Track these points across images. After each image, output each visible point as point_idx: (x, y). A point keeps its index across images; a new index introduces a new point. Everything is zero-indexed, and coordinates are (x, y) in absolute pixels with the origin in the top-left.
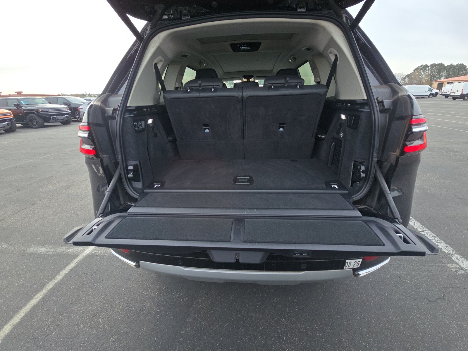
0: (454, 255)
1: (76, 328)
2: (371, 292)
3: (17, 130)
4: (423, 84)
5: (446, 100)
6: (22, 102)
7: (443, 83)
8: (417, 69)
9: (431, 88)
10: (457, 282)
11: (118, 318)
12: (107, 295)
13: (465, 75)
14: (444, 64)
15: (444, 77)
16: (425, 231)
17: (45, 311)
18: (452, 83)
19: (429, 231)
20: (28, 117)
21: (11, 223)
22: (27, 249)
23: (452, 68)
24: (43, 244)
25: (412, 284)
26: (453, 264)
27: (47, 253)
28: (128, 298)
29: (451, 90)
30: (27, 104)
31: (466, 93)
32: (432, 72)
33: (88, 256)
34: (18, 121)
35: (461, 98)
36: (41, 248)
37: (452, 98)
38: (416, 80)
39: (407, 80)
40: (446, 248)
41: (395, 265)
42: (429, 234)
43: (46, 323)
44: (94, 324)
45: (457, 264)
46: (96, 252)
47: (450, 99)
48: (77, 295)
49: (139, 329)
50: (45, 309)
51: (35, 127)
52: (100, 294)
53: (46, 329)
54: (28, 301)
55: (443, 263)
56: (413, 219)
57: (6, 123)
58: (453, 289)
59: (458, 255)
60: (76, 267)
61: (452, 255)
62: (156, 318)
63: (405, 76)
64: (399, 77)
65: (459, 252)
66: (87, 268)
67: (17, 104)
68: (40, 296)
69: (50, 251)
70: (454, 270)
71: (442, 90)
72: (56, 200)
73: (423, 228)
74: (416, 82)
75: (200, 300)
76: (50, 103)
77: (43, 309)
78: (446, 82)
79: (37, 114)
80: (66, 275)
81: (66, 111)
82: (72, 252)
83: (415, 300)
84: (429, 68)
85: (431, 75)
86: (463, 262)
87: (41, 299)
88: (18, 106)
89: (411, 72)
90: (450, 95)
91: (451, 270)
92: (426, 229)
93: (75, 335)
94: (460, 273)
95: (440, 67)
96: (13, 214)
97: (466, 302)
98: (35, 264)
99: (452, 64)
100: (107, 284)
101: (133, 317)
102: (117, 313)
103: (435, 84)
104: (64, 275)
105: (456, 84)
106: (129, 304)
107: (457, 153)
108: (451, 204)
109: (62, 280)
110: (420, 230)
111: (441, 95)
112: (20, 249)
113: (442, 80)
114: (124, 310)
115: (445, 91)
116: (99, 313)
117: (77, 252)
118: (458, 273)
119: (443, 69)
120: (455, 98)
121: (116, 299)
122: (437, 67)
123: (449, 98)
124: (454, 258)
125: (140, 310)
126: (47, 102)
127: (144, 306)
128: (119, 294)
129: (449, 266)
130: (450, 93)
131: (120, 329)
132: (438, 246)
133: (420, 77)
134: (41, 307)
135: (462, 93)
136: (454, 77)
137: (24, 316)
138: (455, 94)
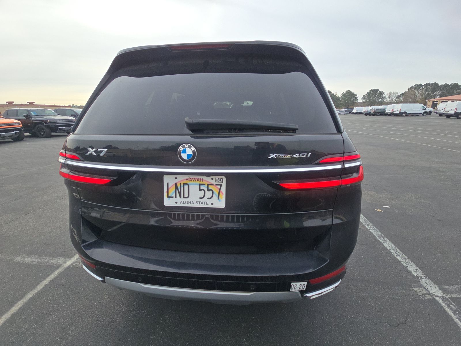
0: (423, 279)
1: (48, 338)
2: (334, 314)
3: (24, 139)
4: (417, 102)
5: (440, 119)
6: (32, 113)
7: (437, 102)
8: (411, 88)
9: (424, 106)
10: (422, 308)
11: (87, 332)
12: (79, 308)
13: (459, 94)
14: (438, 84)
15: (438, 96)
16: (397, 253)
17: (23, 319)
18: (447, 101)
19: (402, 253)
20: (36, 127)
21: (4, 232)
22: (14, 258)
23: (446, 87)
24: (30, 254)
25: (376, 307)
26: (421, 288)
27: (32, 263)
28: (99, 312)
29: (445, 108)
30: (37, 115)
31: (459, 112)
32: (426, 91)
33: (68, 268)
34: (26, 131)
35: (454, 117)
36: (28, 257)
37: (446, 116)
38: (411, 98)
39: (402, 98)
40: (415, 270)
41: (362, 287)
42: (401, 255)
43: (23, 330)
44: (64, 335)
45: (424, 288)
46: (77, 264)
48: (53, 307)
49: (104, 343)
50: (23, 317)
51: (42, 136)
52: (73, 307)
53: (22, 335)
54: (10, 308)
55: (410, 286)
56: (387, 240)
57: (15, 132)
58: (416, 314)
59: (427, 279)
60: (56, 278)
61: (421, 278)
62: (122, 334)
63: (400, 95)
64: (394, 95)
65: (429, 276)
66: (66, 280)
67: (27, 115)
68: (20, 304)
69: (35, 261)
70: (421, 294)
71: (437, 109)
72: (49, 210)
73: (396, 249)
74: (411, 100)
75: (167, 316)
76: (59, 115)
77: (22, 317)
78: (441, 101)
79: (45, 124)
80: (46, 286)
81: (73, 122)
82: (54, 263)
83: (376, 324)
84: (423, 87)
85: (425, 94)
86: (431, 286)
87: (21, 307)
88: (28, 116)
89: (406, 91)
90: (444, 114)
91: (418, 295)
92: (399, 251)
93: (47, 344)
94: (426, 298)
95: (435, 87)
96: (8, 223)
97: (428, 329)
98: (19, 274)
99: (446, 84)
100: (82, 297)
101: (101, 331)
102: (86, 327)
103: (430, 103)
104: (43, 286)
105: (449, 103)
106: (99, 318)
107: (442, 173)
108: (429, 226)
109: (42, 291)
110: (392, 251)
111: (435, 113)
112: (8, 258)
113: (437, 99)
114: (93, 324)
115: (438, 110)
116: (70, 325)
117: (59, 264)
118: (424, 298)
119: (438, 88)
120: (449, 116)
121: (88, 312)
122: (431, 86)
123: (443, 116)
124: (422, 282)
125: (109, 325)
126: (56, 114)
127: (113, 320)
128: (91, 308)
129: (416, 290)
130: (444, 112)
131: (87, 343)
132: (408, 269)
133: (414, 96)
134: (20, 314)
135: (455, 112)
136: (449, 95)
137: (5, 322)
138: (448, 113)
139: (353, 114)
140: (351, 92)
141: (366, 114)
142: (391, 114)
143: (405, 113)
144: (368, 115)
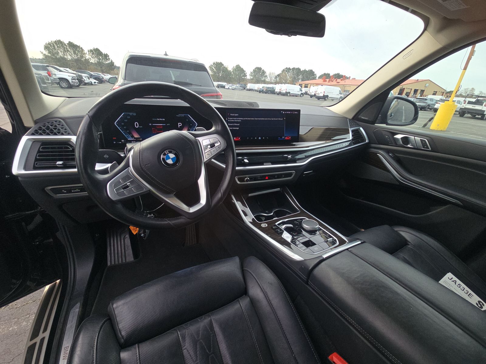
5: (311, 100)
8: (283, 70)
14: (300, 69)
23: (305, 72)
29: (316, 91)
32: (293, 74)
39: (278, 79)
47: (314, 98)
63: (276, 75)
64: (273, 75)
74: (284, 81)
78: (304, 84)
84: (291, 71)
85: (293, 77)
89: (280, 73)
90: (315, 96)
95: (298, 71)
119: (300, 73)
120: (319, 98)
122: (296, 70)
133: (286, 78)
135: (324, 95)
138: (319, 95)
139: (248, 90)
140: (240, 67)
141: (260, 92)
142: (280, 94)
143: (289, 93)
144: (261, 93)
